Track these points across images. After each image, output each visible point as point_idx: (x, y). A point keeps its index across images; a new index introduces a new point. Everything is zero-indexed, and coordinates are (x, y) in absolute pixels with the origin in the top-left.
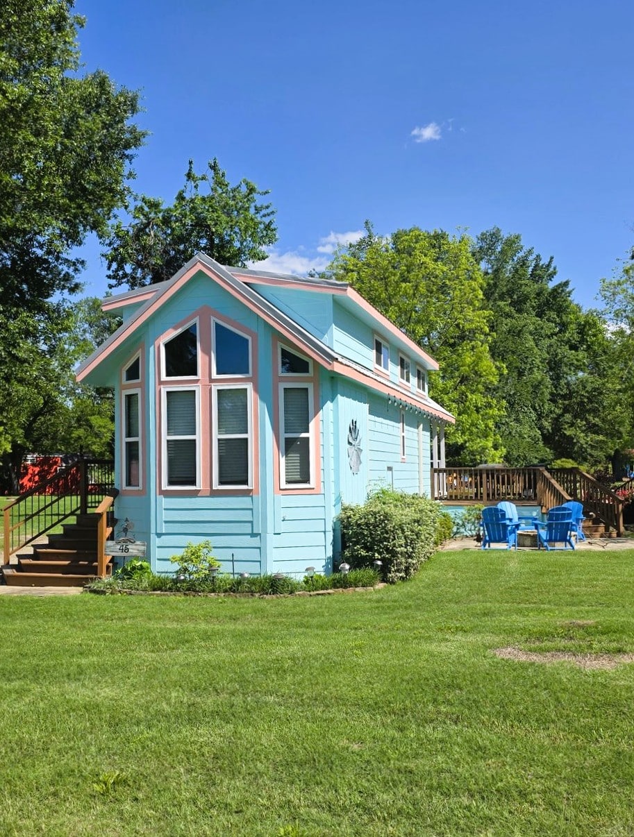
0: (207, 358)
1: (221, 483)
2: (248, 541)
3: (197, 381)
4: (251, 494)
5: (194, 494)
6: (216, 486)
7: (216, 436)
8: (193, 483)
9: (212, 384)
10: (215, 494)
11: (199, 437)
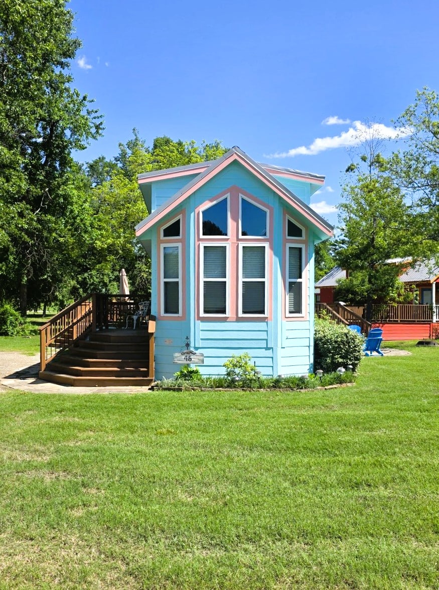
0: (235, 224)
1: (244, 312)
2: (263, 353)
3: (227, 240)
4: (266, 321)
5: (225, 320)
6: (241, 315)
7: (241, 280)
8: (224, 312)
9: (239, 242)
10: (239, 320)
11: (229, 280)
